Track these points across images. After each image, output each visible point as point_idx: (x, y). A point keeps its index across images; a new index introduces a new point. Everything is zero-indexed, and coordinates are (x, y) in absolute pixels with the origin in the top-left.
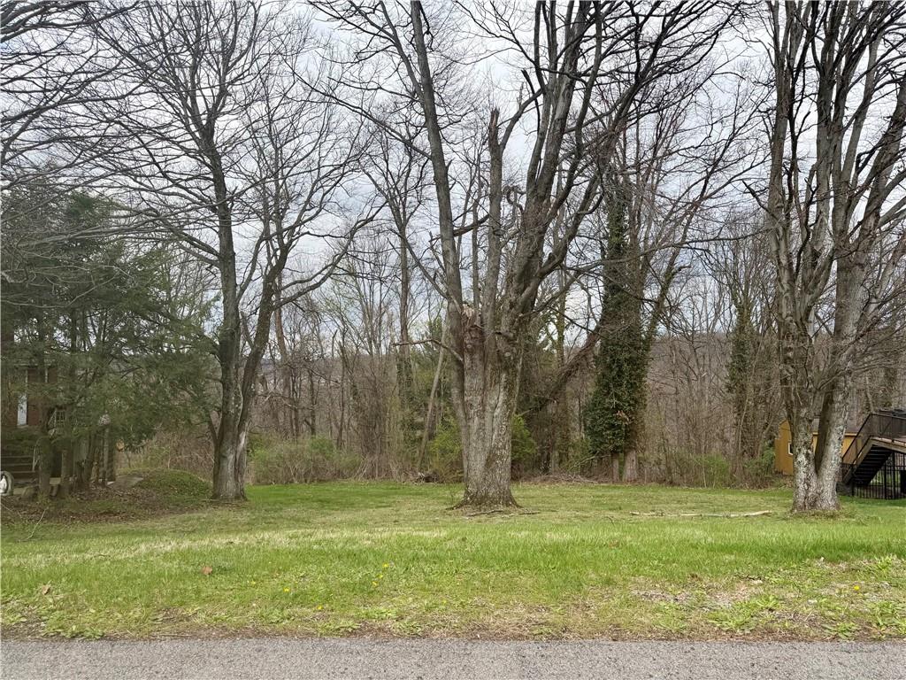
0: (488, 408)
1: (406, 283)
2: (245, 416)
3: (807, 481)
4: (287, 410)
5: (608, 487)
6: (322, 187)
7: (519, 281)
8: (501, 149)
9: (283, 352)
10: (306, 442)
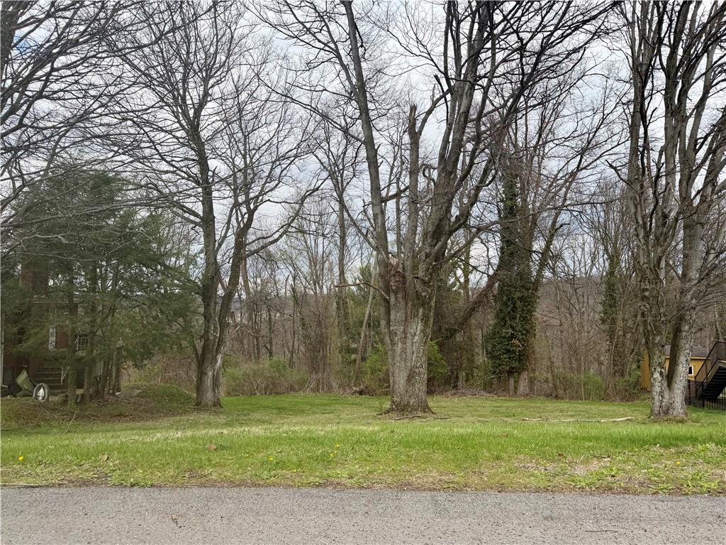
0: (408, 335)
1: (343, 238)
2: (221, 341)
3: (661, 394)
4: (251, 337)
5: (505, 400)
6: (280, 164)
7: (433, 237)
8: (418, 136)
9: (248, 293)
10: (266, 362)
